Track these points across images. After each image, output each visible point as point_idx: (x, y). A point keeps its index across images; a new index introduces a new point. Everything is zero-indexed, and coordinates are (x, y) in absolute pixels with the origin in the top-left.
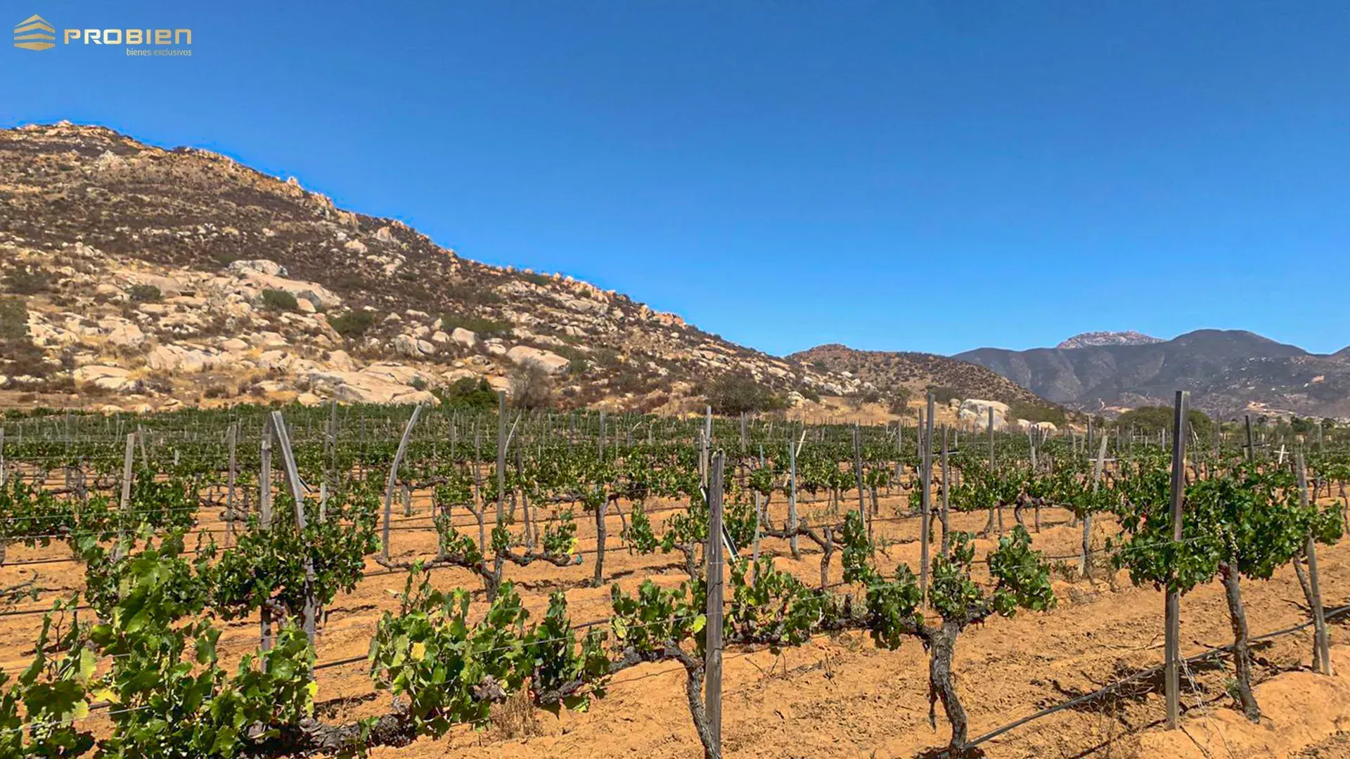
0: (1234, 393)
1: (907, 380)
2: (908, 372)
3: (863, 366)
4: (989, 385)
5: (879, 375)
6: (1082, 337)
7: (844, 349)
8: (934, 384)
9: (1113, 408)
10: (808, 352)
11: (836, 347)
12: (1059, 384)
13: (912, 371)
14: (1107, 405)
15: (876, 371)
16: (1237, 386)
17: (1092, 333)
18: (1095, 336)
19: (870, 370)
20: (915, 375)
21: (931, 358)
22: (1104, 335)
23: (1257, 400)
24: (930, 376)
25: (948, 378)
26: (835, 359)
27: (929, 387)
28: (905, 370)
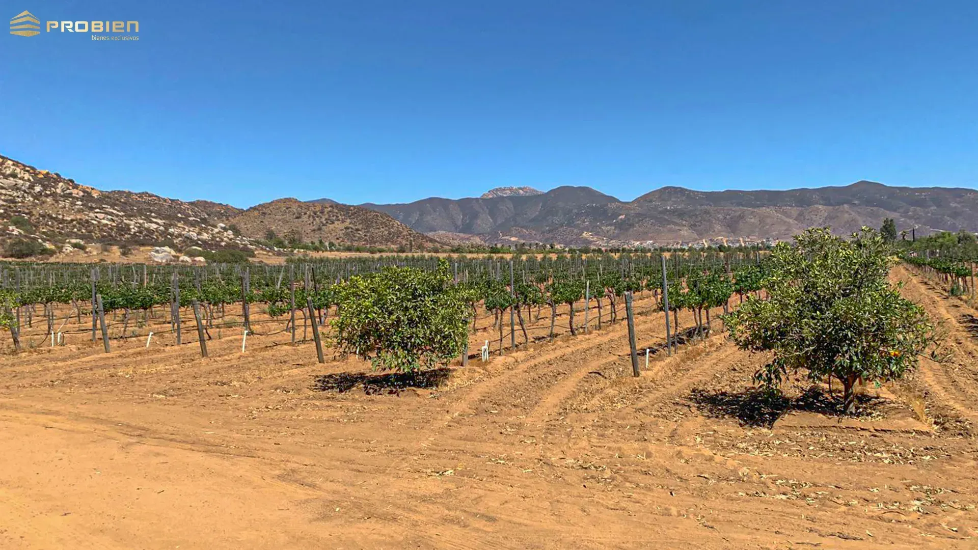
0: (577, 226)
1: (333, 223)
2: (334, 218)
3: (305, 214)
4: (386, 226)
5: (315, 220)
6: (497, 190)
7: (296, 201)
8: (350, 226)
9: (507, 237)
10: (270, 204)
11: (289, 200)
12: (479, 222)
13: (337, 217)
14: (503, 236)
15: (313, 217)
16: (579, 222)
17: (503, 187)
18: (504, 190)
19: (309, 217)
20: (339, 220)
21: (352, 208)
22: (511, 189)
23: (588, 231)
24: (349, 221)
25: (360, 222)
26: (287, 208)
27: (347, 228)
28: (333, 216)
